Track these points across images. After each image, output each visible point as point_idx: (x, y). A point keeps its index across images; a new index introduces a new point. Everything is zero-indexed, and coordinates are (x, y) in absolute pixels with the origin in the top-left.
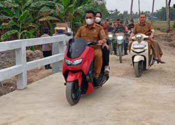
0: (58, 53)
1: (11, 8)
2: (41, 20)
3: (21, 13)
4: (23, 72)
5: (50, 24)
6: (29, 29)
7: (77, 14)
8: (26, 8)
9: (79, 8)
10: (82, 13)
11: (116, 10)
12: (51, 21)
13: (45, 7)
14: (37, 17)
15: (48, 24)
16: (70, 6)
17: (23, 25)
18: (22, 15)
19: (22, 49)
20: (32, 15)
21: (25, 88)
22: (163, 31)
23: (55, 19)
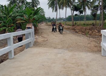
0: (28, 38)
1: (2, 17)
2: (17, 22)
3: (7, 19)
4: (12, 49)
5: (21, 24)
6: (11, 26)
7: (34, 19)
8: (10, 17)
9: (35, 16)
10: (36, 19)
11: (49, 17)
12: (22, 22)
13: (18, 16)
14: (15, 21)
15: (20, 24)
16: (30, 16)
17: (8, 25)
18: (8, 20)
19: (11, 38)
20: (13, 20)
21: (13, 58)
22: (71, 26)
23: (24, 21)
